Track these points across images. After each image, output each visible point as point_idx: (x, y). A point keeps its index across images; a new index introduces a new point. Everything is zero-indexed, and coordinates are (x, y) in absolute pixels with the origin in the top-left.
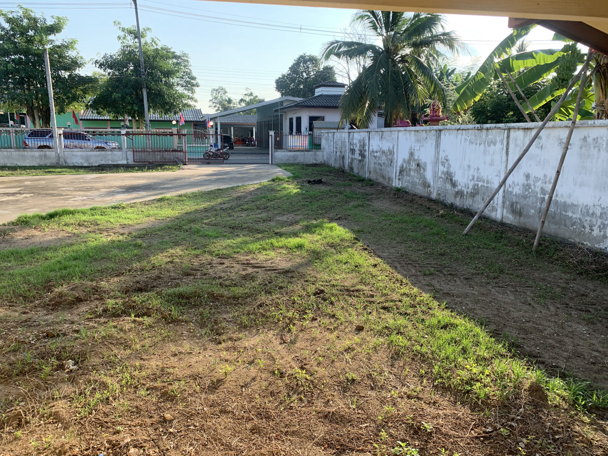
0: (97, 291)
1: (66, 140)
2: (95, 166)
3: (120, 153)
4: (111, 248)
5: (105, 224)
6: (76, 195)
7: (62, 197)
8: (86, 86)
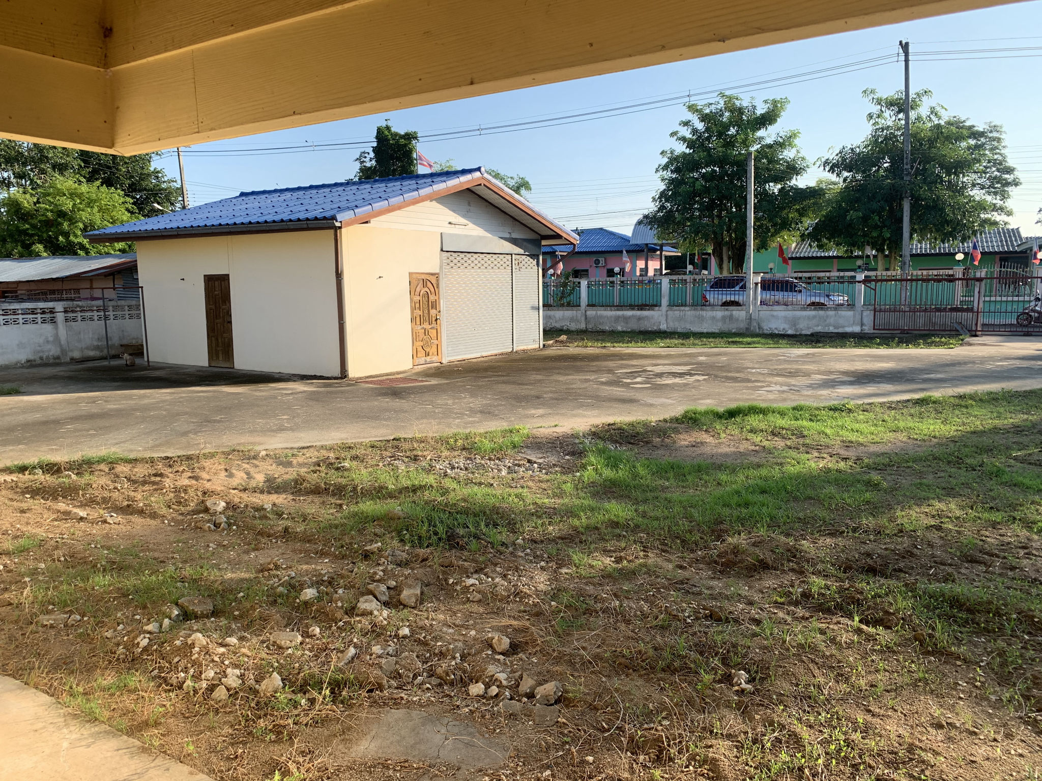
0: (795, 556)
1: (764, 292)
2: (806, 335)
3: (850, 313)
4: (824, 481)
5: (816, 437)
6: (771, 382)
7: (750, 385)
8: (805, 203)
